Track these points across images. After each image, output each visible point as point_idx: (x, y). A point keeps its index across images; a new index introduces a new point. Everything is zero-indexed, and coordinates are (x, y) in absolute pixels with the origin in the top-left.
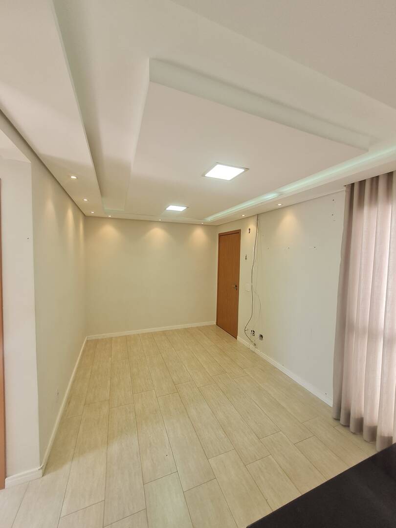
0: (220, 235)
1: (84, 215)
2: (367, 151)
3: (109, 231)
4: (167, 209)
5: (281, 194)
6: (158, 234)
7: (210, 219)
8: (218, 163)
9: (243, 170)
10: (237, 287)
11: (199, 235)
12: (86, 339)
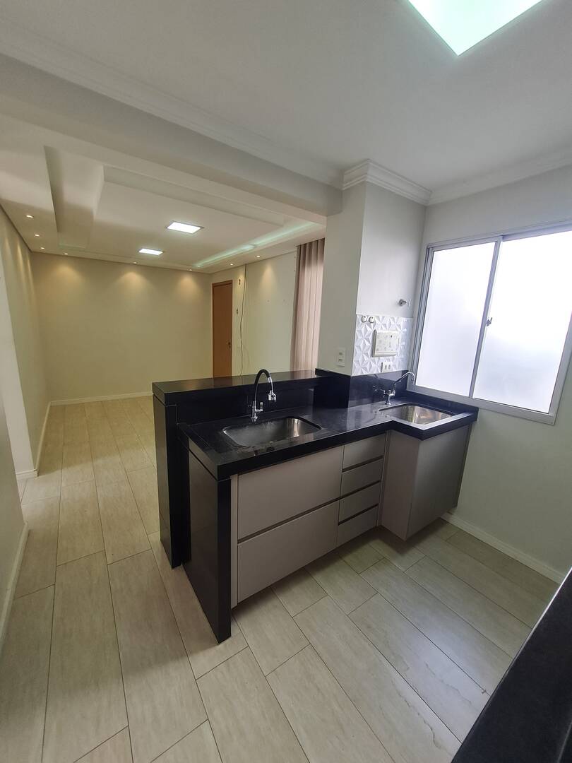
0: (215, 286)
1: (30, 250)
2: (282, 226)
3: (67, 274)
4: (140, 252)
5: (255, 246)
6: (134, 280)
7: (199, 265)
8: (174, 221)
9: (199, 228)
10: (230, 344)
11: (188, 284)
12: (49, 406)
